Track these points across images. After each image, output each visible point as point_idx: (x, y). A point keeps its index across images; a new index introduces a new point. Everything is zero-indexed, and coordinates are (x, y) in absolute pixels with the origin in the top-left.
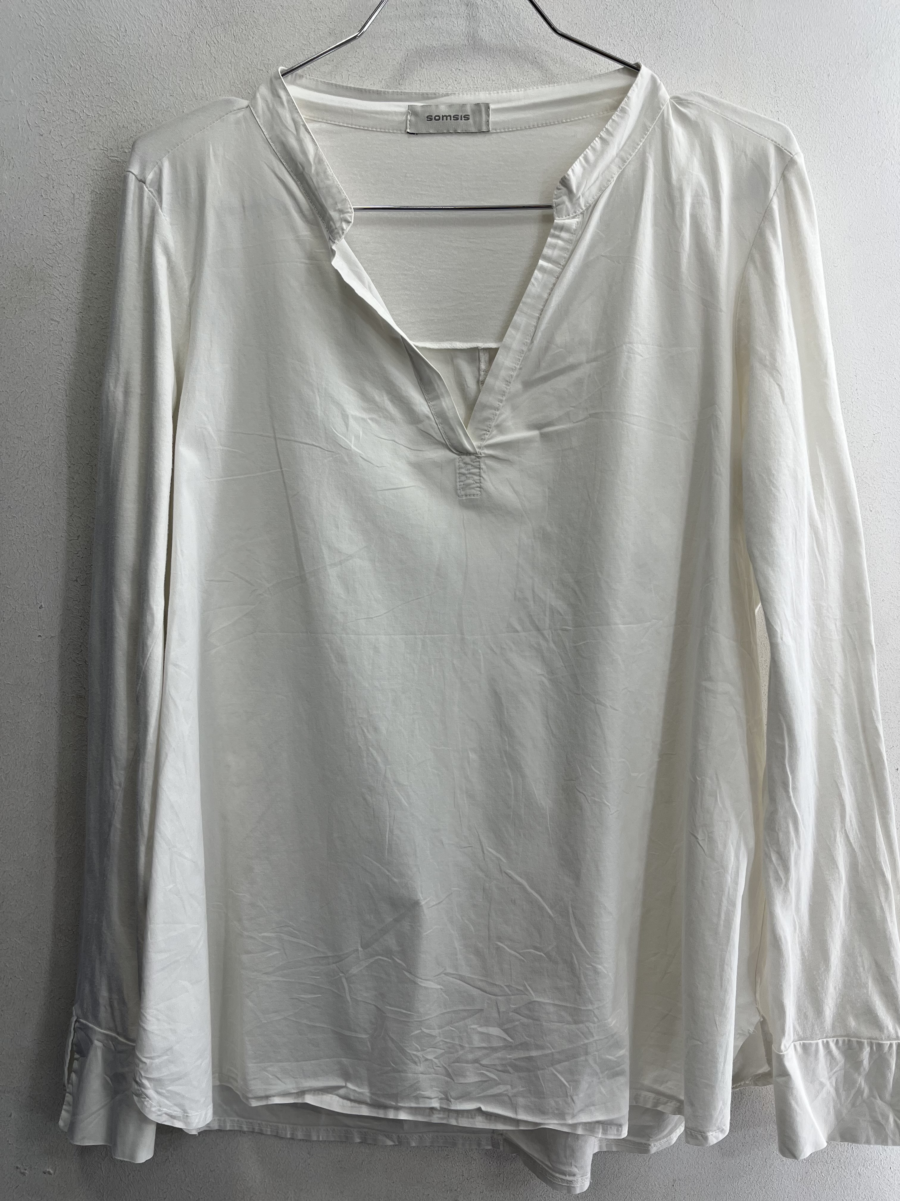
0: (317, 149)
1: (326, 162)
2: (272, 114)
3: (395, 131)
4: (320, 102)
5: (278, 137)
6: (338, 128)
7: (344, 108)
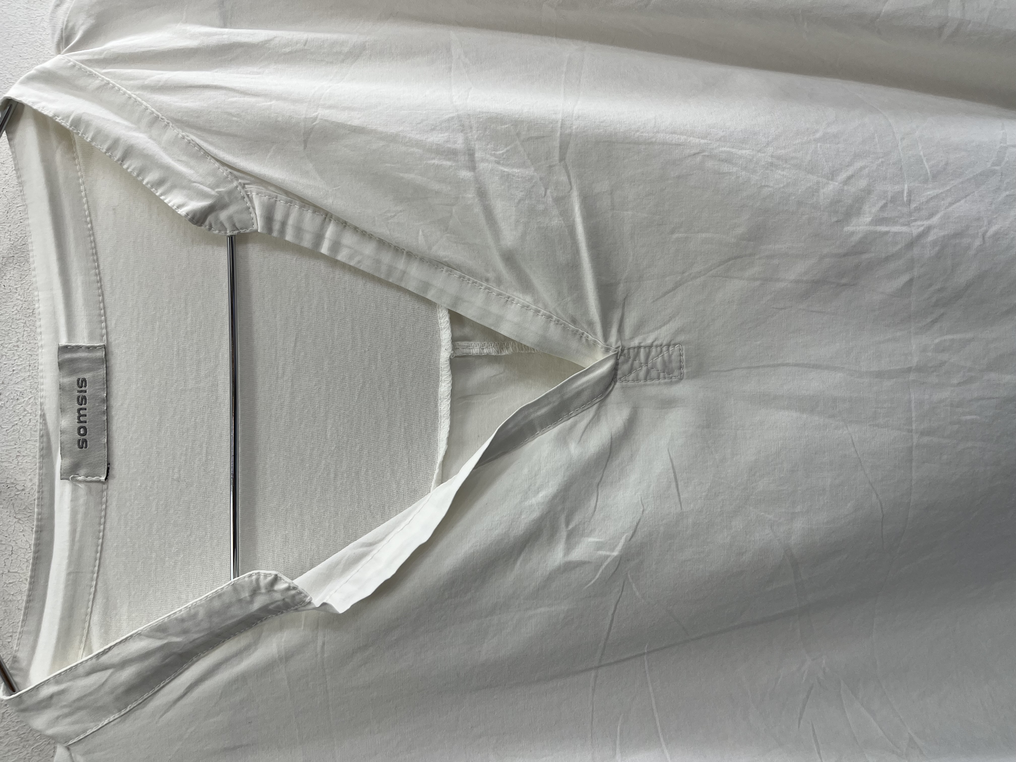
0: (139, 634)
1: (162, 617)
2: (79, 709)
3: (104, 499)
4: (56, 627)
5: (117, 699)
6: (99, 596)
7: (66, 586)
